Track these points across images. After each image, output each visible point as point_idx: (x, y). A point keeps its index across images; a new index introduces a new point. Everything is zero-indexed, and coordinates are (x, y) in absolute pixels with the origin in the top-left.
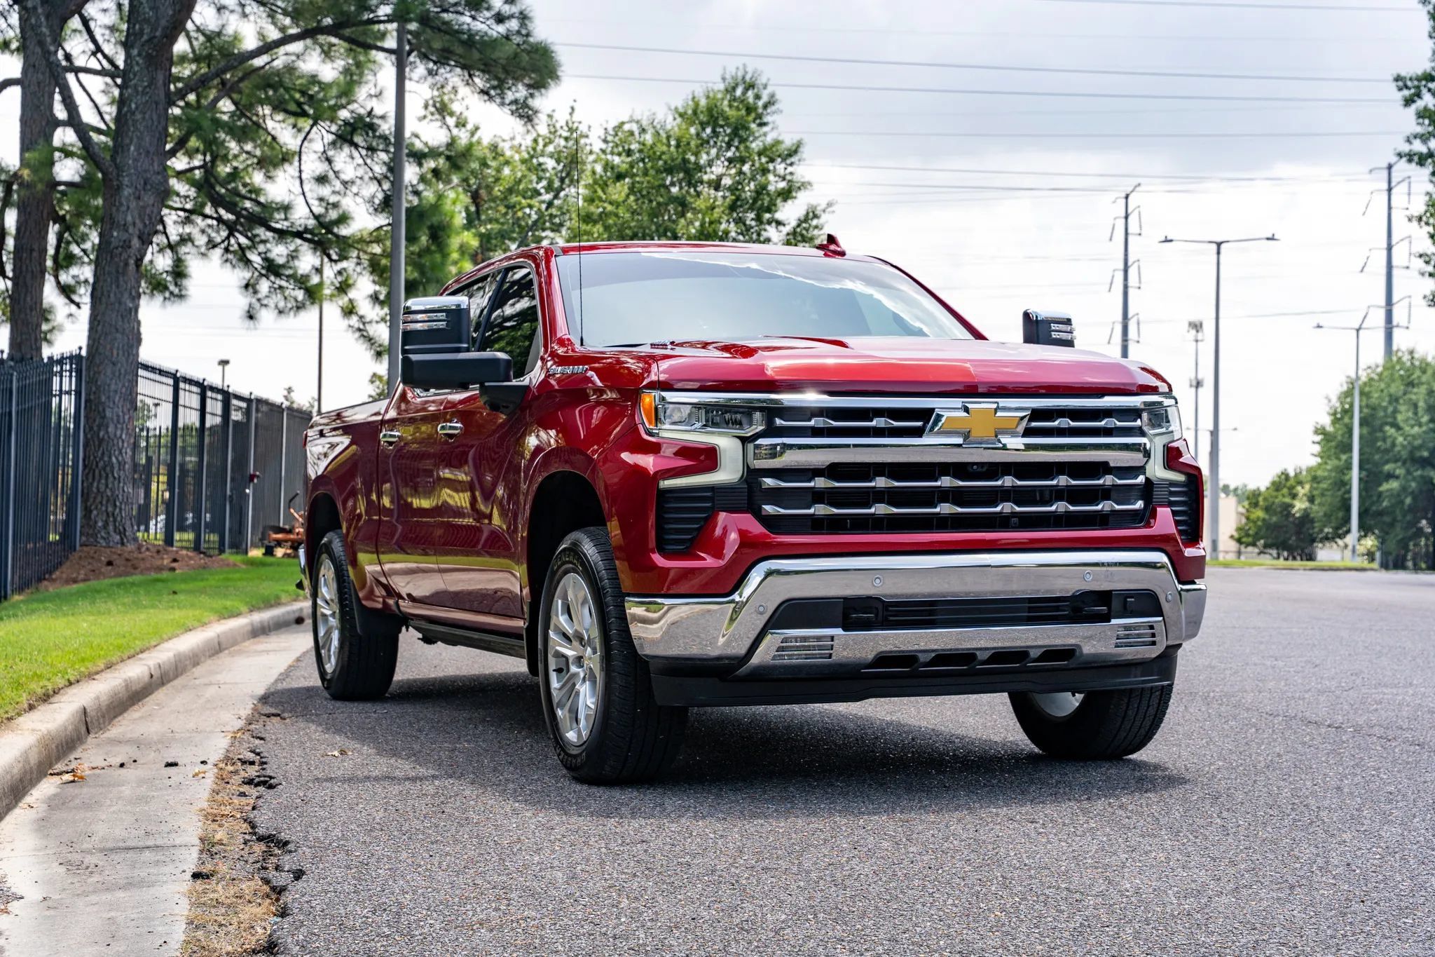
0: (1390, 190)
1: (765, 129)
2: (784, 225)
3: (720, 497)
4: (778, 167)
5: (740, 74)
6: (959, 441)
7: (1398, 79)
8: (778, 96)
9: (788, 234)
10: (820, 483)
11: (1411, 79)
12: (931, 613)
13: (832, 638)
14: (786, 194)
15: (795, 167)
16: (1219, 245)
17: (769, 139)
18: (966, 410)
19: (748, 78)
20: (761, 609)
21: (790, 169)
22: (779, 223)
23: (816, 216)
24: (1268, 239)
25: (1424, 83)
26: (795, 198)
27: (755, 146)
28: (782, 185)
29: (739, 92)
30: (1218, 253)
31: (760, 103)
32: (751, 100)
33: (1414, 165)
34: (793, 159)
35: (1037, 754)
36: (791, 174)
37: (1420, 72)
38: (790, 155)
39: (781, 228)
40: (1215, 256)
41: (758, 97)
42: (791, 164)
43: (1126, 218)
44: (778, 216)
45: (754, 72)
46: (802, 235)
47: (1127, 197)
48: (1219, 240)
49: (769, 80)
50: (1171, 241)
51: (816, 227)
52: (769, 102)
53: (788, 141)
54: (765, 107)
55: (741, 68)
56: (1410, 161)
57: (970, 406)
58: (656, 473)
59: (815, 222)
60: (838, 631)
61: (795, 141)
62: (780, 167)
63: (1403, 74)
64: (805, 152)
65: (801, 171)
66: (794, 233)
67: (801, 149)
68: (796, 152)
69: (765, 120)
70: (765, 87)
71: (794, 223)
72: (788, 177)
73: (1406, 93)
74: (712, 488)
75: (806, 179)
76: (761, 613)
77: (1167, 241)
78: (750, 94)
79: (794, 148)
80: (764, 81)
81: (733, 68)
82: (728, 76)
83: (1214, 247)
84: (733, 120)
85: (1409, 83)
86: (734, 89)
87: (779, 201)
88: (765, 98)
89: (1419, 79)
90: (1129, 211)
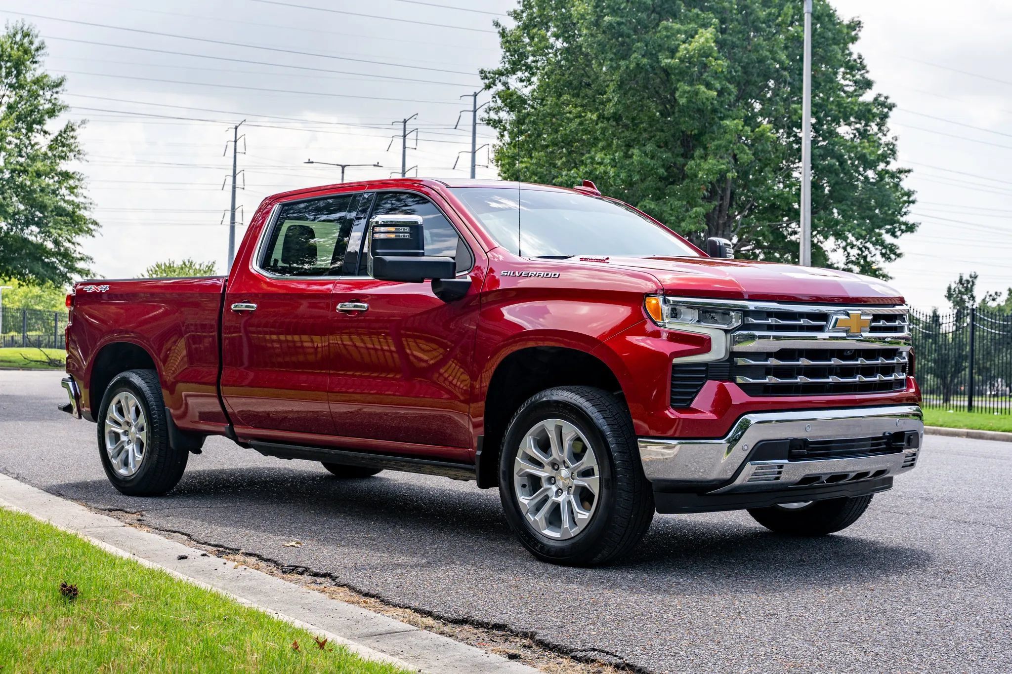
0: (405, 136)
1: (35, 66)
2: (49, 134)
3: (709, 371)
4: (46, 93)
5: (19, 26)
6: (844, 335)
7: (482, 72)
8: (46, 44)
9: (52, 141)
10: (772, 362)
11: (489, 73)
12: (827, 448)
13: (781, 467)
14: (51, 113)
15: (59, 94)
16: (343, 167)
17: (38, 73)
18: (848, 315)
19: (25, 29)
20: (746, 447)
21: (55, 96)
22: (45, 132)
23: (73, 130)
24: (375, 165)
25: (497, 76)
26: (58, 116)
27: (29, 76)
28: (48, 106)
29: (18, 38)
30: (343, 172)
31: (33, 47)
32: (27, 45)
33: (490, 126)
34: (57, 89)
35: (765, 533)
36: (56, 99)
37: (495, 69)
38: (54, 87)
39: (47, 136)
40: (341, 175)
41: (31, 43)
42: (57, 93)
43: (236, 142)
44: (45, 128)
45: (30, 26)
46: (62, 142)
47: (236, 128)
48: (344, 164)
49: (39, 31)
50: (312, 162)
51: (72, 137)
52: (40, 47)
53: (54, 76)
54: (37, 50)
55: (20, 21)
56: (488, 124)
57: (850, 312)
58: (671, 354)
59: (72, 134)
60: (786, 461)
61: (60, 76)
62: (48, 95)
63: (485, 69)
64: (66, 85)
65: (62, 98)
66: (56, 140)
67: (63, 83)
68: (58, 85)
69: (37, 59)
70: (37, 36)
71: (57, 134)
72: (53, 101)
73: (487, 81)
74: (705, 364)
75: (66, 104)
76: (746, 450)
77: (310, 162)
78: (26, 40)
79: (60, 81)
80: (36, 32)
81: (14, 21)
82: (10, 26)
83: (341, 168)
84: (14, 57)
85: (488, 75)
86: (15, 35)
87: (46, 117)
88: (36, 44)
89: (495, 73)
90: (238, 137)
